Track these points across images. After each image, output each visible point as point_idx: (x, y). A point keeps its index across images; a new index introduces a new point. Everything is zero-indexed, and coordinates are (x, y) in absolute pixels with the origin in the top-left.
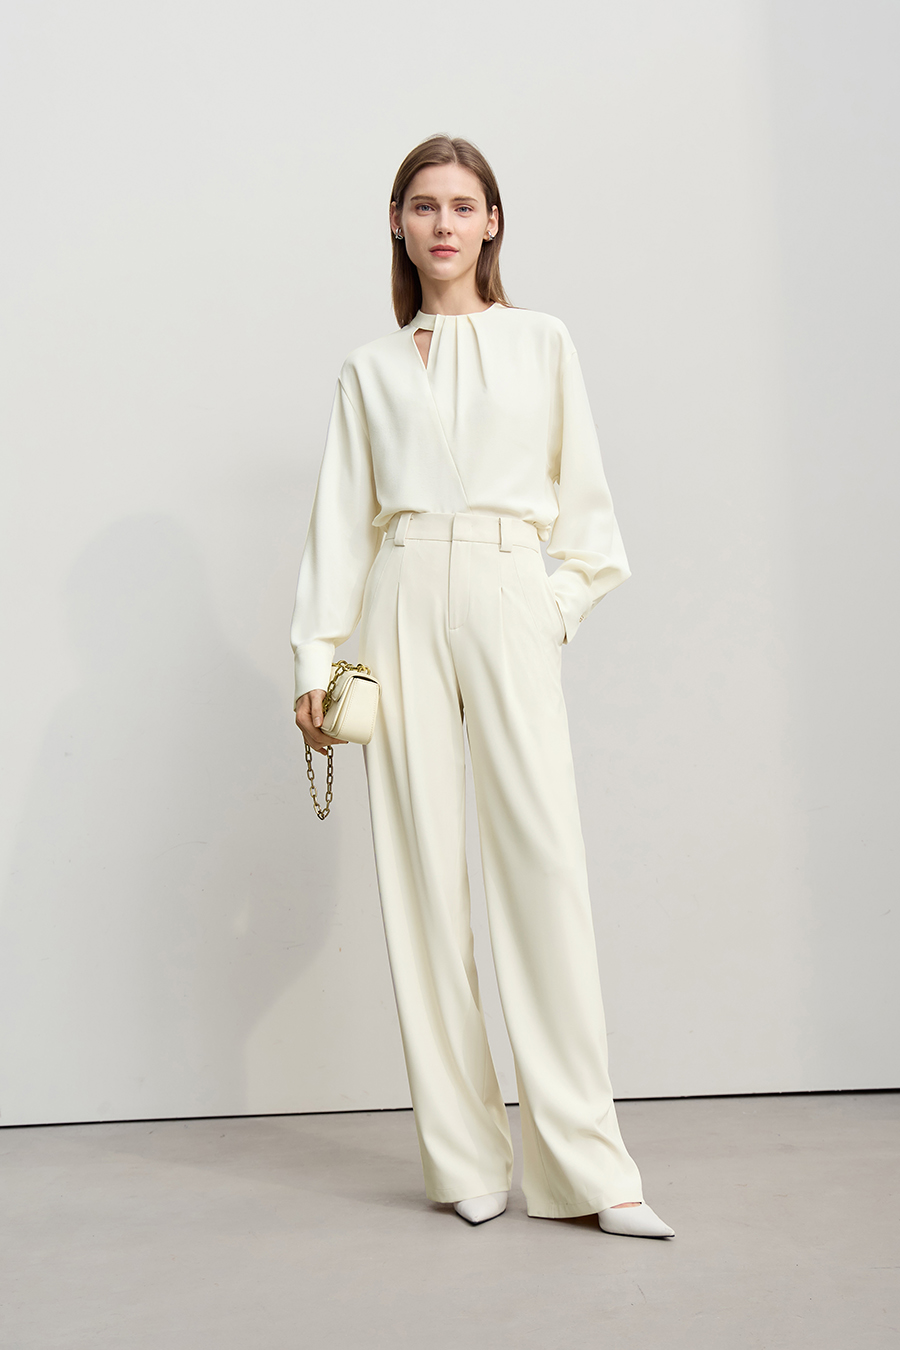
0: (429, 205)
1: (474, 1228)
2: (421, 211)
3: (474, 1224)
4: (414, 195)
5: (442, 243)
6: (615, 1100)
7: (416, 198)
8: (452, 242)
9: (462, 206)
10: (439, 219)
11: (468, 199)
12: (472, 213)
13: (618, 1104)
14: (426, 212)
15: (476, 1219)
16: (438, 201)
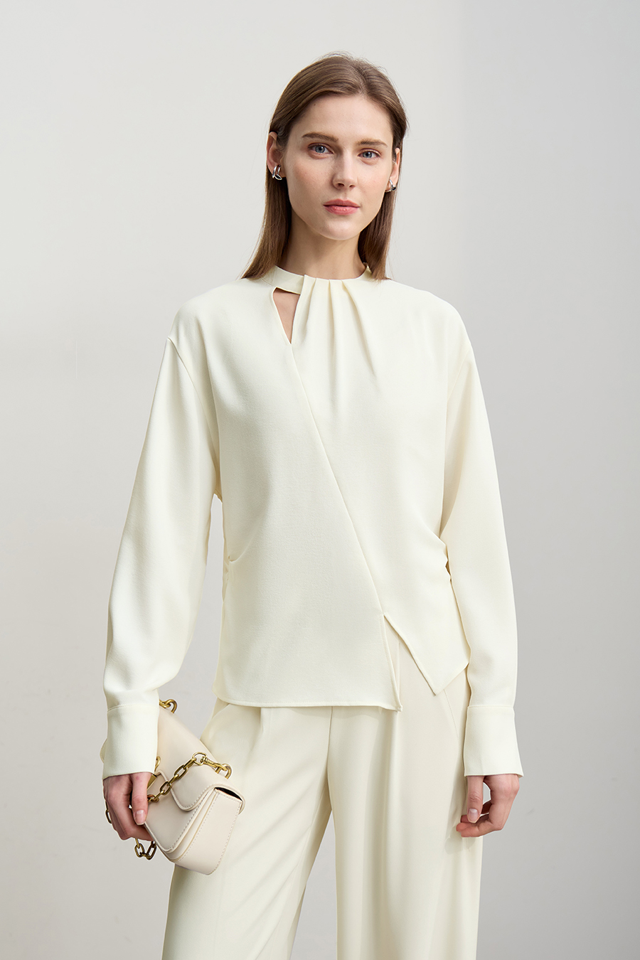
0: (324, 145)
2: (314, 153)
4: (308, 131)
5: (341, 197)
7: (312, 135)
8: (353, 196)
9: (367, 151)
10: (340, 165)
11: (377, 143)
12: (379, 160)
14: (322, 155)
16: (340, 143)
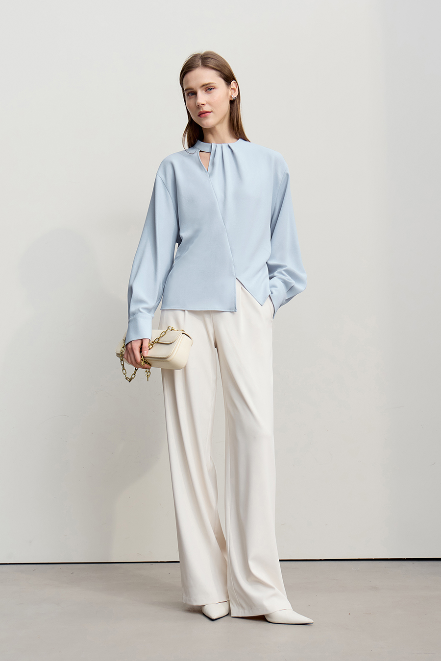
1: (213, 622)
3: (213, 620)
6: (280, 560)
8: (207, 108)
12: (215, 90)
13: (281, 562)
14: (192, 96)
15: (214, 618)
